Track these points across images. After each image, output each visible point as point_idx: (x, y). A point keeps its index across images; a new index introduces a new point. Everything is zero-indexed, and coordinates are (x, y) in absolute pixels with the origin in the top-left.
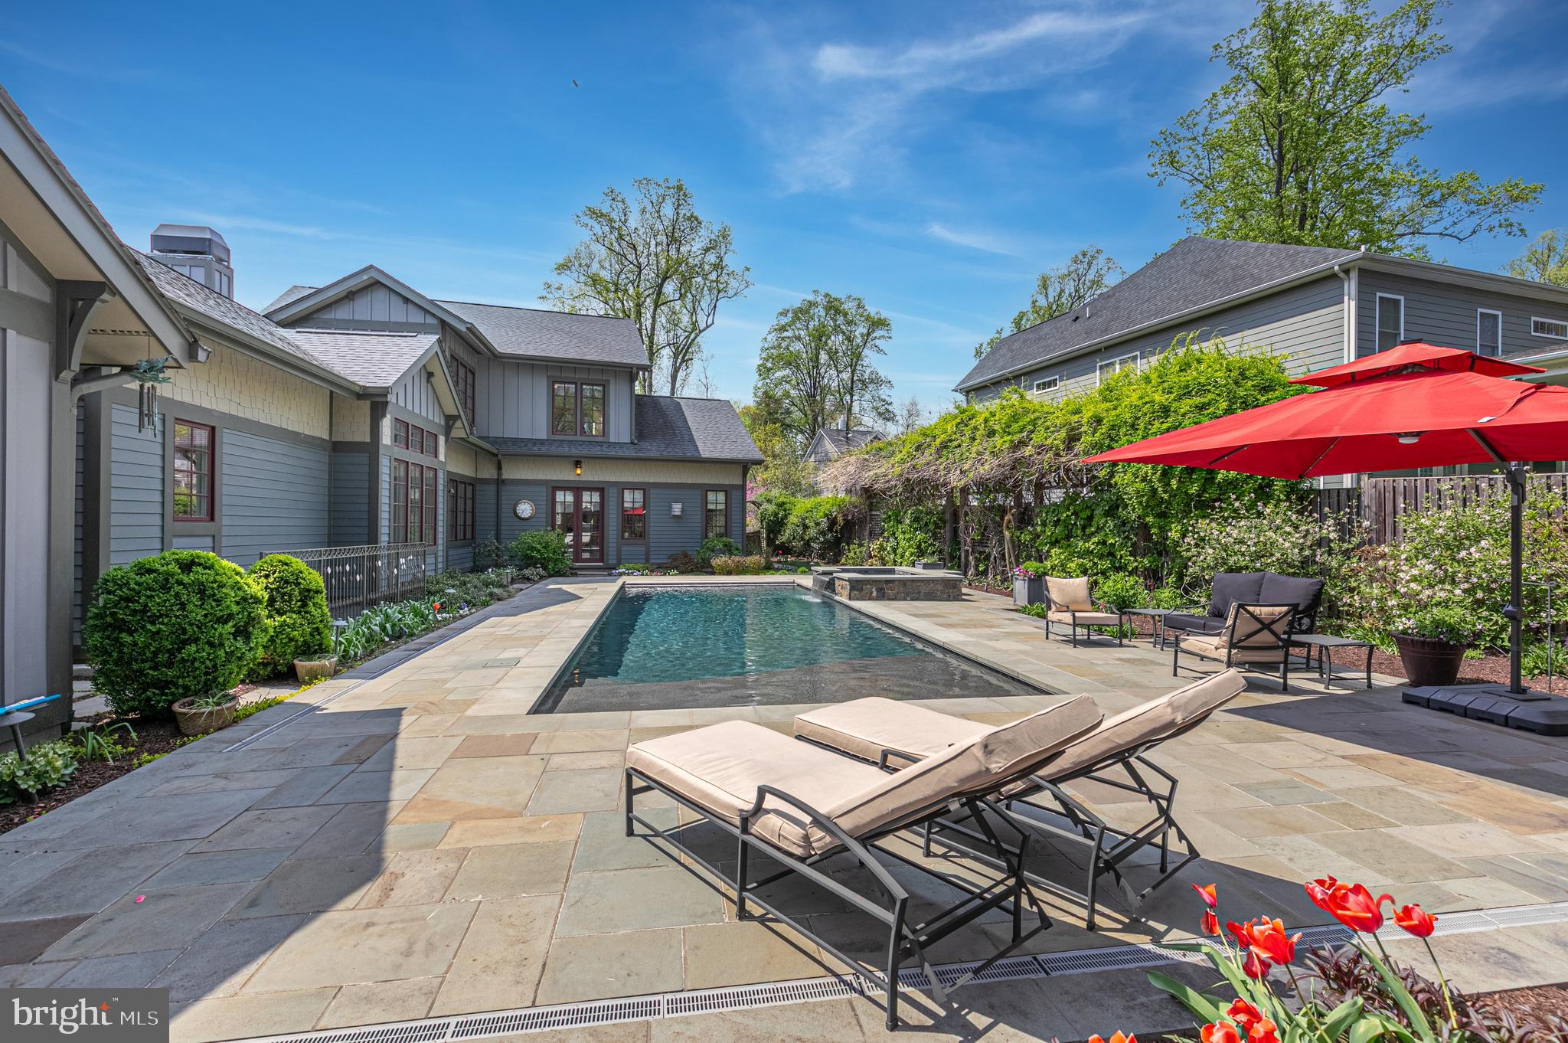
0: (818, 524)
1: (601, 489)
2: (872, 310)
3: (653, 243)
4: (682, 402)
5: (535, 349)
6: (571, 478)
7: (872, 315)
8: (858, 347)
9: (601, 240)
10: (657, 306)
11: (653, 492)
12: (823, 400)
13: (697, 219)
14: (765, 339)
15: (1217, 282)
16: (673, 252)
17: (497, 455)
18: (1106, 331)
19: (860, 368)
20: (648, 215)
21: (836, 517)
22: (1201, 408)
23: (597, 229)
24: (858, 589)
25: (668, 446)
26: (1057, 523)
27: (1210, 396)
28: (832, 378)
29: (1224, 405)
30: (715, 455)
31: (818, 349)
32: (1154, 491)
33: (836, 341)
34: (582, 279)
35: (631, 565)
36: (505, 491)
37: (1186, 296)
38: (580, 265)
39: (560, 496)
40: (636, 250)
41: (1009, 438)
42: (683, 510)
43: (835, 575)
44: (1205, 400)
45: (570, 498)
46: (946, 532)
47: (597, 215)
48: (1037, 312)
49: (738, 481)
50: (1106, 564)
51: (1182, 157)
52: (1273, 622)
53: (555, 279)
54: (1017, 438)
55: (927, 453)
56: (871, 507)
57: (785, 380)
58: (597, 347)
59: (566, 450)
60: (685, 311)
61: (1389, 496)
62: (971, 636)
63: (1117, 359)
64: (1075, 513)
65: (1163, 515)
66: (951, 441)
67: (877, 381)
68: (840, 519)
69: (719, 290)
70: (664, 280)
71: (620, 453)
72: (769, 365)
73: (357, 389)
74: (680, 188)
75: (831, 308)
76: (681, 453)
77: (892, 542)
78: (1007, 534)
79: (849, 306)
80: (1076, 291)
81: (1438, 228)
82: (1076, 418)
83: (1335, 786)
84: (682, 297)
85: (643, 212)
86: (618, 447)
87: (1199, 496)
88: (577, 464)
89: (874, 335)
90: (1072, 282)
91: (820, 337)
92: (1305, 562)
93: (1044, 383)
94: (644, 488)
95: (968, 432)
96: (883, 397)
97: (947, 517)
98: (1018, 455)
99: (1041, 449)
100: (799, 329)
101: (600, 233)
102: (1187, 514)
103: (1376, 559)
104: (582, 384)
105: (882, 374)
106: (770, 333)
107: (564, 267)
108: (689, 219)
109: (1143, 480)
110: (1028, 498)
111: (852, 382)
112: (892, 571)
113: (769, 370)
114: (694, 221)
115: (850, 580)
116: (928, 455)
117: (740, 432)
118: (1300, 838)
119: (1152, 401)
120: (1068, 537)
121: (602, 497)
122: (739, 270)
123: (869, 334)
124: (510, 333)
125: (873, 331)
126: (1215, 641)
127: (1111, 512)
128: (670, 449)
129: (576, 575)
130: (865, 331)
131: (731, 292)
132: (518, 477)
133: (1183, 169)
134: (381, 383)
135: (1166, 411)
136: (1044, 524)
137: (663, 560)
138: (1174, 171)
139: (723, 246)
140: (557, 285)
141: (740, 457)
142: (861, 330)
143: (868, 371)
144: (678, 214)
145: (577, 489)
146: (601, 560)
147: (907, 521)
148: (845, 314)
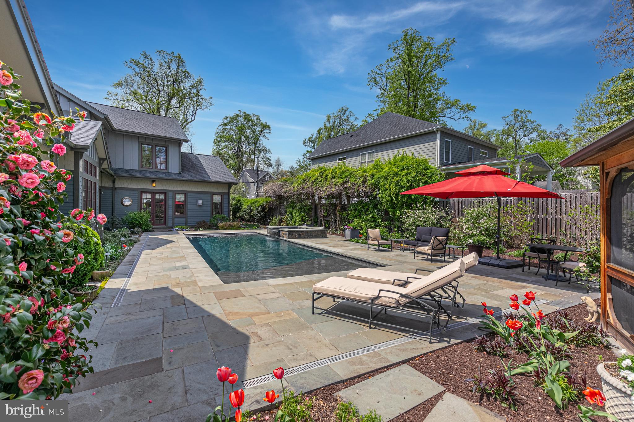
0: (257, 209)
1: (165, 193)
2: (263, 121)
3: (166, 80)
4: (199, 156)
5: (132, 128)
6: (150, 188)
7: (263, 123)
8: (257, 135)
9: (139, 75)
10: (167, 110)
11: (189, 195)
12: (242, 157)
13: (188, 73)
14: (218, 128)
15: (399, 129)
16: (176, 86)
17: (114, 176)
18: (363, 142)
19: (258, 144)
20: (163, 67)
21: (265, 206)
22: (408, 174)
23: (137, 70)
24: (291, 234)
25: (196, 175)
26: (356, 210)
27: (411, 171)
28: (245, 148)
29: (415, 174)
30: (217, 180)
31: (241, 135)
32: (392, 200)
33: (248, 132)
34: (129, 92)
35: (180, 227)
36: (117, 194)
37: (390, 133)
38: (127, 85)
39: (144, 196)
40: (157, 83)
41: (342, 180)
42: (203, 203)
43: (280, 229)
44: (409, 171)
45: (149, 196)
46: (312, 213)
47: (137, 63)
48: (326, 129)
49: (226, 191)
50: (372, 224)
51: (378, 80)
52: (443, 241)
53: (113, 90)
54: (345, 180)
55: (308, 183)
56: (280, 203)
57: (227, 147)
58: (162, 129)
59: (148, 175)
60: (181, 113)
61: (457, 203)
62: (344, 250)
63: (367, 152)
64: (363, 207)
65: (394, 208)
66: (317, 179)
67: (265, 150)
68: (267, 207)
69: (198, 105)
70: (172, 98)
71: (175, 178)
72: (219, 139)
73: (72, 146)
74: (179, 57)
75: (246, 118)
76: (202, 179)
77: (290, 216)
78: (338, 214)
79: (254, 118)
80: (340, 122)
81: (450, 116)
82: (365, 174)
83: (475, 284)
84: (180, 106)
85: (161, 65)
86: (173, 175)
87: (407, 202)
88: (153, 181)
89: (264, 131)
90: (338, 119)
91: (242, 130)
92: (438, 223)
93: (341, 159)
94: (185, 193)
95: (324, 176)
96: (267, 157)
97: (313, 207)
98: (345, 186)
99: (354, 184)
100: (232, 126)
101: (138, 72)
102: (402, 207)
103: (457, 222)
104: (156, 146)
105: (267, 147)
106: (220, 126)
107: (119, 85)
108: (184, 72)
109: (388, 197)
110: (345, 201)
111: (255, 150)
112: (297, 228)
113: (219, 142)
114: (186, 74)
115: (288, 231)
116: (309, 184)
117: (226, 170)
118: (476, 296)
119: (393, 171)
120: (360, 215)
121: (165, 197)
122: (207, 97)
123: (262, 131)
124: (118, 120)
125: (264, 130)
126: (427, 248)
127: (375, 206)
128: (197, 177)
129: (154, 231)
130: (260, 129)
131: (203, 107)
132: (123, 186)
133: (379, 85)
134: (83, 143)
135: (397, 174)
136: (351, 210)
137: (194, 224)
138: (375, 85)
139: (199, 86)
140: (115, 93)
141: (228, 181)
142: (259, 129)
143: (262, 146)
144: (178, 69)
145: (153, 193)
146: (165, 224)
147: (298, 208)
148: (252, 122)
